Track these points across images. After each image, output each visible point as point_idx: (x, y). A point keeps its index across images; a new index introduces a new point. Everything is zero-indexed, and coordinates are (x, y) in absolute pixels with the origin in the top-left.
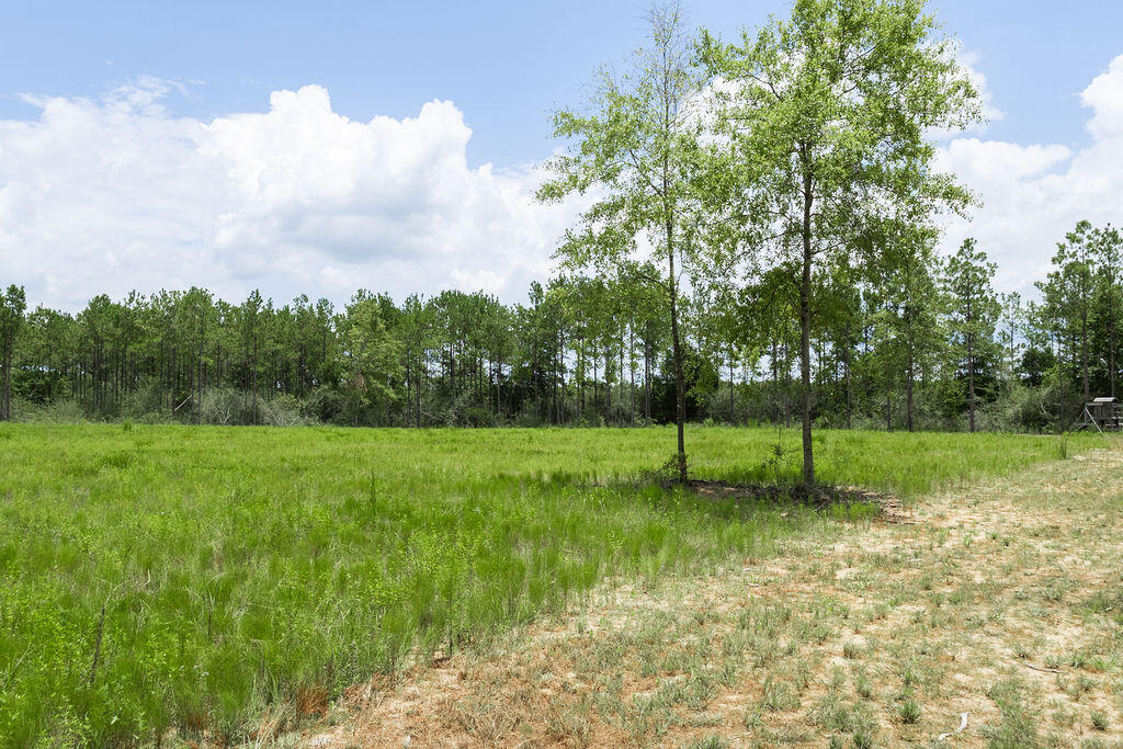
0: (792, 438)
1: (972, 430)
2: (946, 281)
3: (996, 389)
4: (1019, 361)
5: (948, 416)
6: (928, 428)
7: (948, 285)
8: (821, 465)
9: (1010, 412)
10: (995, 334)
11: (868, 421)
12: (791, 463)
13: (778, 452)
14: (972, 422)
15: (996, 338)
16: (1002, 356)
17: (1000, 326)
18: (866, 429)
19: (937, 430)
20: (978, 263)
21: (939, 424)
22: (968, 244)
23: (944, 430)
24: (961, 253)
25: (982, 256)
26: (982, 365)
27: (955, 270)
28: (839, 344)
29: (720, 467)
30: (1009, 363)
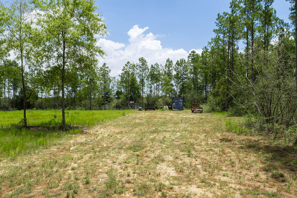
0: (59, 113)
1: (105, 110)
2: (99, 73)
3: (110, 100)
4: (115, 93)
5: (100, 106)
6: (95, 109)
7: (100, 74)
8: (67, 120)
9: (113, 105)
10: (110, 86)
11: (80, 108)
12: (59, 120)
13: (55, 117)
14: (105, 108)
15: (110, 88)
16: (112, 92)
17: (111, 85)
18: (79, 110)
19: (97, 110)
20: (106, 69)
21: (98, 108)
22: (105, 64)
23: (99, 110)
24: (103, 66)
25: (107, 68)
26: (107, 94)
27: (101, 70)
28: (73, 87)
29: (38, 122)
30: (113, 93)
